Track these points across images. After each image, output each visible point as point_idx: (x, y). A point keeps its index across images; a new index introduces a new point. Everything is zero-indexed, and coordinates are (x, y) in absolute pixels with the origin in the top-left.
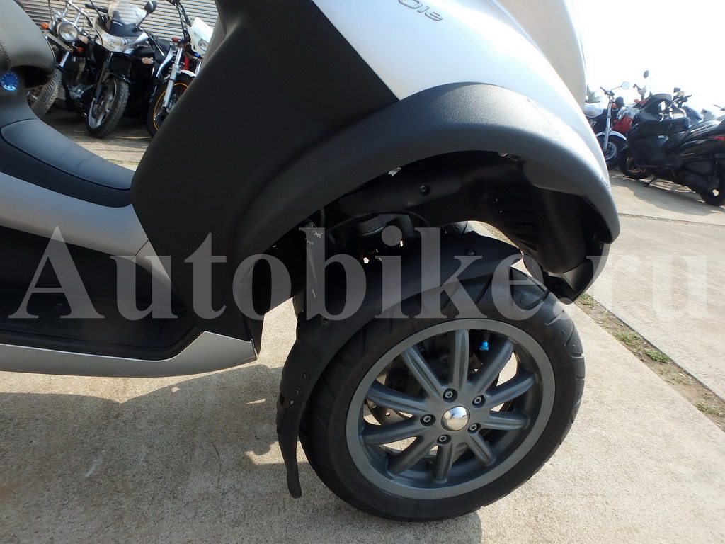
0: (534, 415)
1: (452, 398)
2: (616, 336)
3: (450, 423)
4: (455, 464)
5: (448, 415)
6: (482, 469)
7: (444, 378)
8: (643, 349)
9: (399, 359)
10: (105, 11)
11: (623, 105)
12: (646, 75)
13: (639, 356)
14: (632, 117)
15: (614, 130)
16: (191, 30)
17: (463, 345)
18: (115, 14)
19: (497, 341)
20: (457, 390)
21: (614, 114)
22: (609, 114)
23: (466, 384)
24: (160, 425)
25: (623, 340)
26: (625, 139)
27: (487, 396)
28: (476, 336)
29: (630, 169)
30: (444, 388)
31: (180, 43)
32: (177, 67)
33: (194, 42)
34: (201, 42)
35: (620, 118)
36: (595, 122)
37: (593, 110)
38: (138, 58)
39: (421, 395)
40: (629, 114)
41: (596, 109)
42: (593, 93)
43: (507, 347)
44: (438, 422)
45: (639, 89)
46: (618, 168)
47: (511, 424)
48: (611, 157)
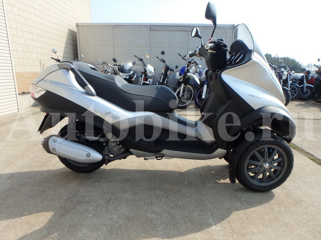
0: (283, 167)
1: (265, 161)
2: (310, 158)
3: (265, 167)
4: (267, 179)
5: (264, 165)
6: (273, 180)
7: (263, 157)
8: (318, 161)
9: (254, 153)
10: (120, 66)
11: (310, 73)
12: (319, 60)
13: (317, 163)
14: (315, 78)
15: (308, 83)
16: (147, 69)
17: (266, 151)
18: (123, 66)
19: (273, 150)
20: (266, 159)
21: (307, 77)
22: (305, 77)
23: (268, 159)
24: (194, 176)
25: (312, 159)
26: (313, 87)
27: (272, 161)
28: (269, 149)
29: (318, 99)
30: (263, 159)
31: (143, 73)
32: (143, 81)
33: (148, 72)
34: (150, 72)
35: (310, 78)
36: (299, 81)
37: (297, 76)
38: (130, 79)
39: (259, 161)
40: (314, 76)
41: (299, 76)
42: (298, 63)
43: (275, 151)
44: (263, 167)
45: (317, 66)
46: (312, 99)
47: (279, 168)
48: (308, 95)
